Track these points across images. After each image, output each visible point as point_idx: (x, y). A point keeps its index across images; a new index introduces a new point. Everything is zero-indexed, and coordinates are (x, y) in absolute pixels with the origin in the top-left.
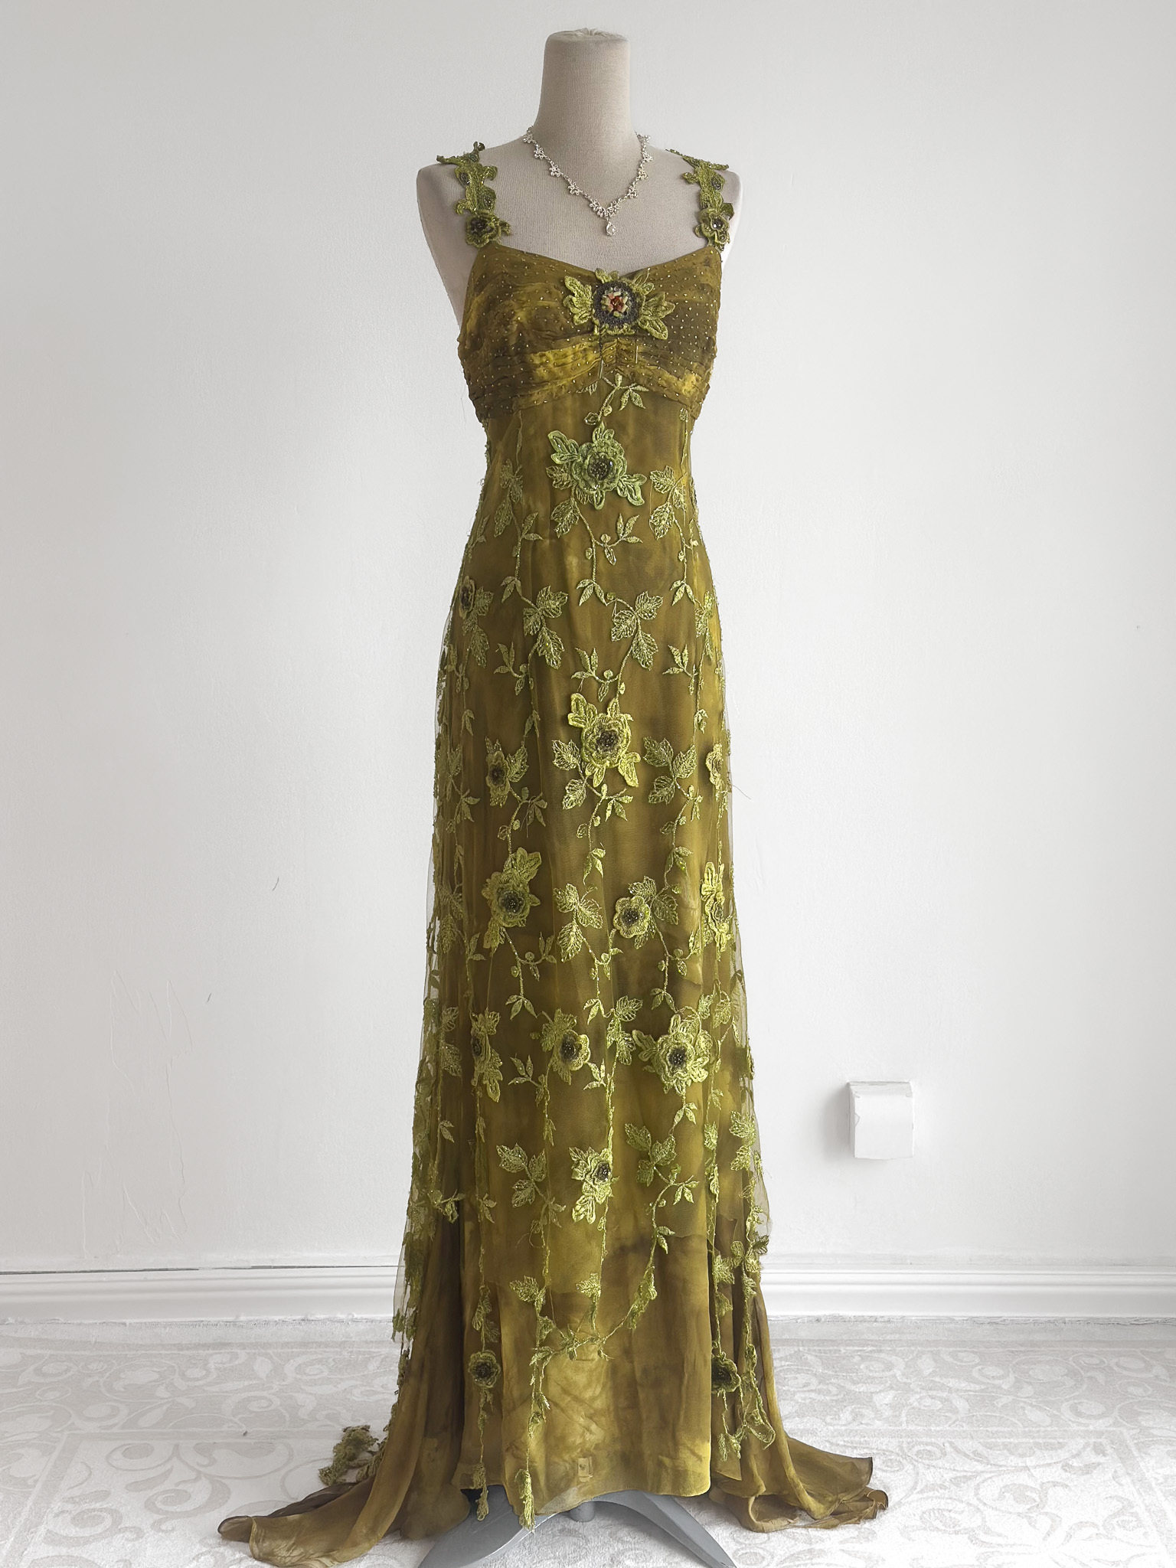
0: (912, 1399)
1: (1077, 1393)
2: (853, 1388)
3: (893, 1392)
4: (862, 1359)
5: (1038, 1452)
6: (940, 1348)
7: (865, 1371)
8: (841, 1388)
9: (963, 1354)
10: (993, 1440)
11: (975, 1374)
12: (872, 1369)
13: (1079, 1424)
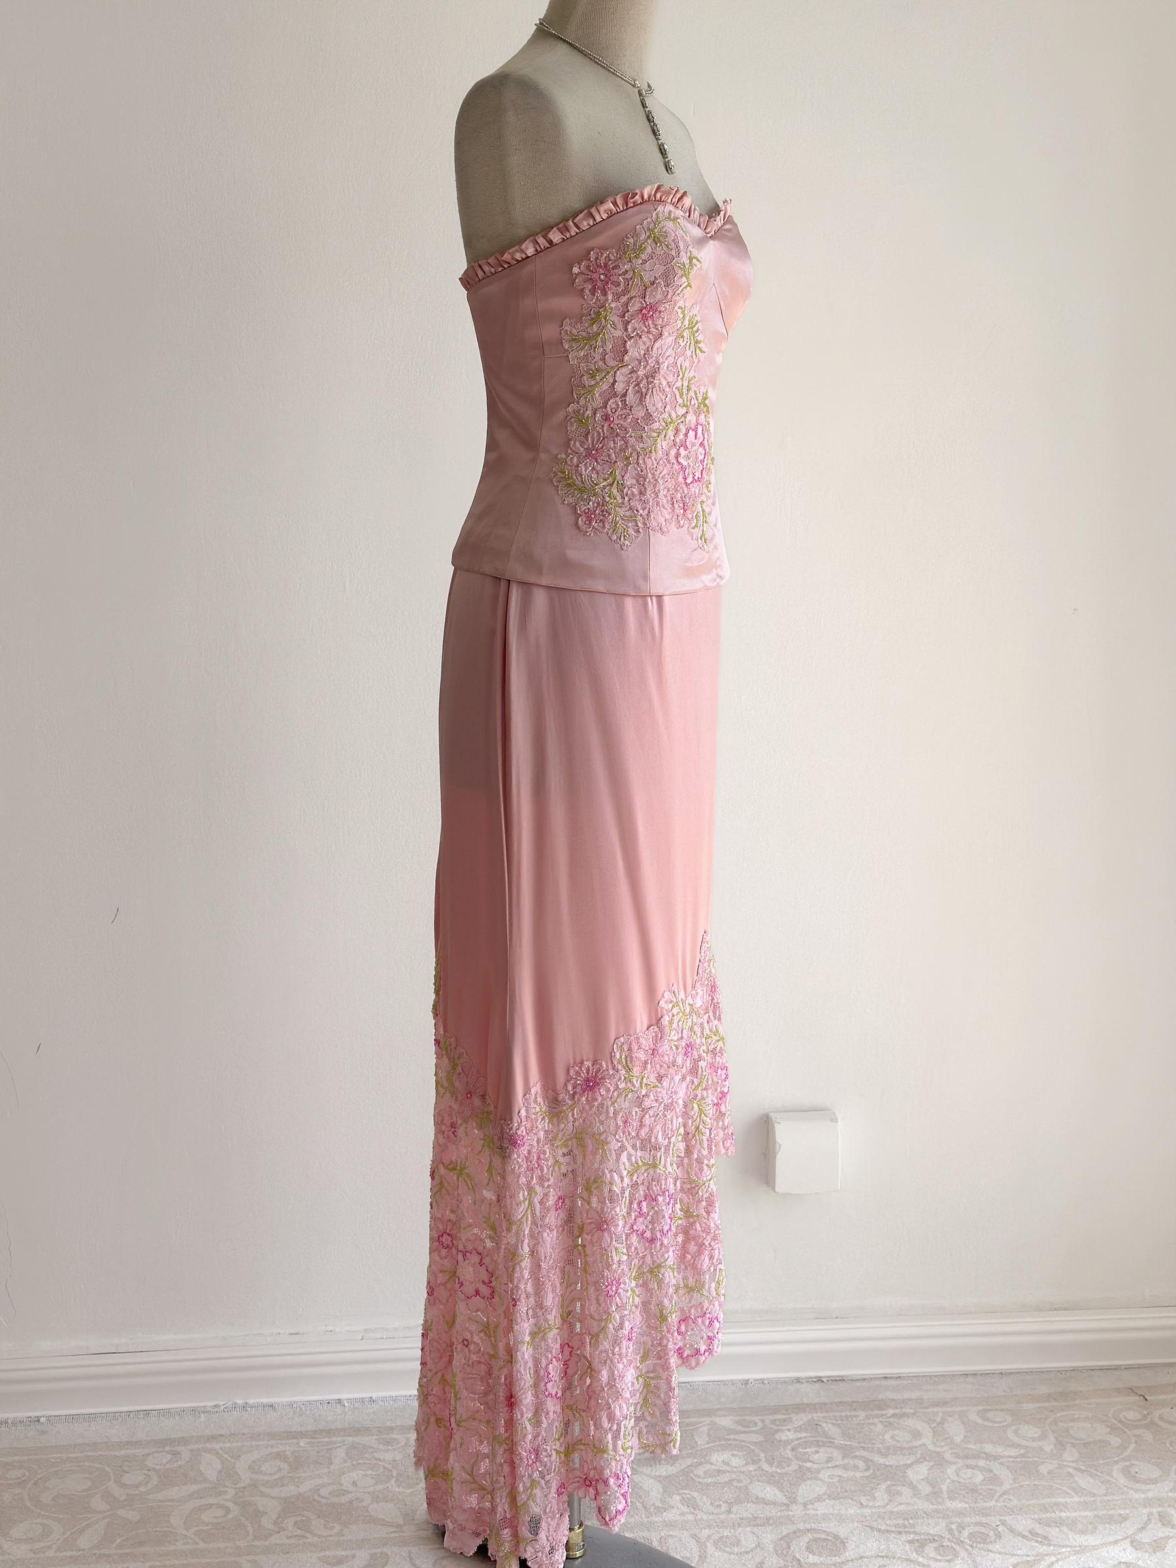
0: (949, 1471)
1: (1126, 1454)
2: (882, 1461)
3: (925, 1463)
4: (885, 1426)
5: (1100, 1527)
6: (965, 1408)
7: (891, 1441)
8: (866, 1460)
9: (990, 1415)
10: (1048, 1515)
11: (1010, 1434)
12: (897, 1438)
13: (1136, 1491)
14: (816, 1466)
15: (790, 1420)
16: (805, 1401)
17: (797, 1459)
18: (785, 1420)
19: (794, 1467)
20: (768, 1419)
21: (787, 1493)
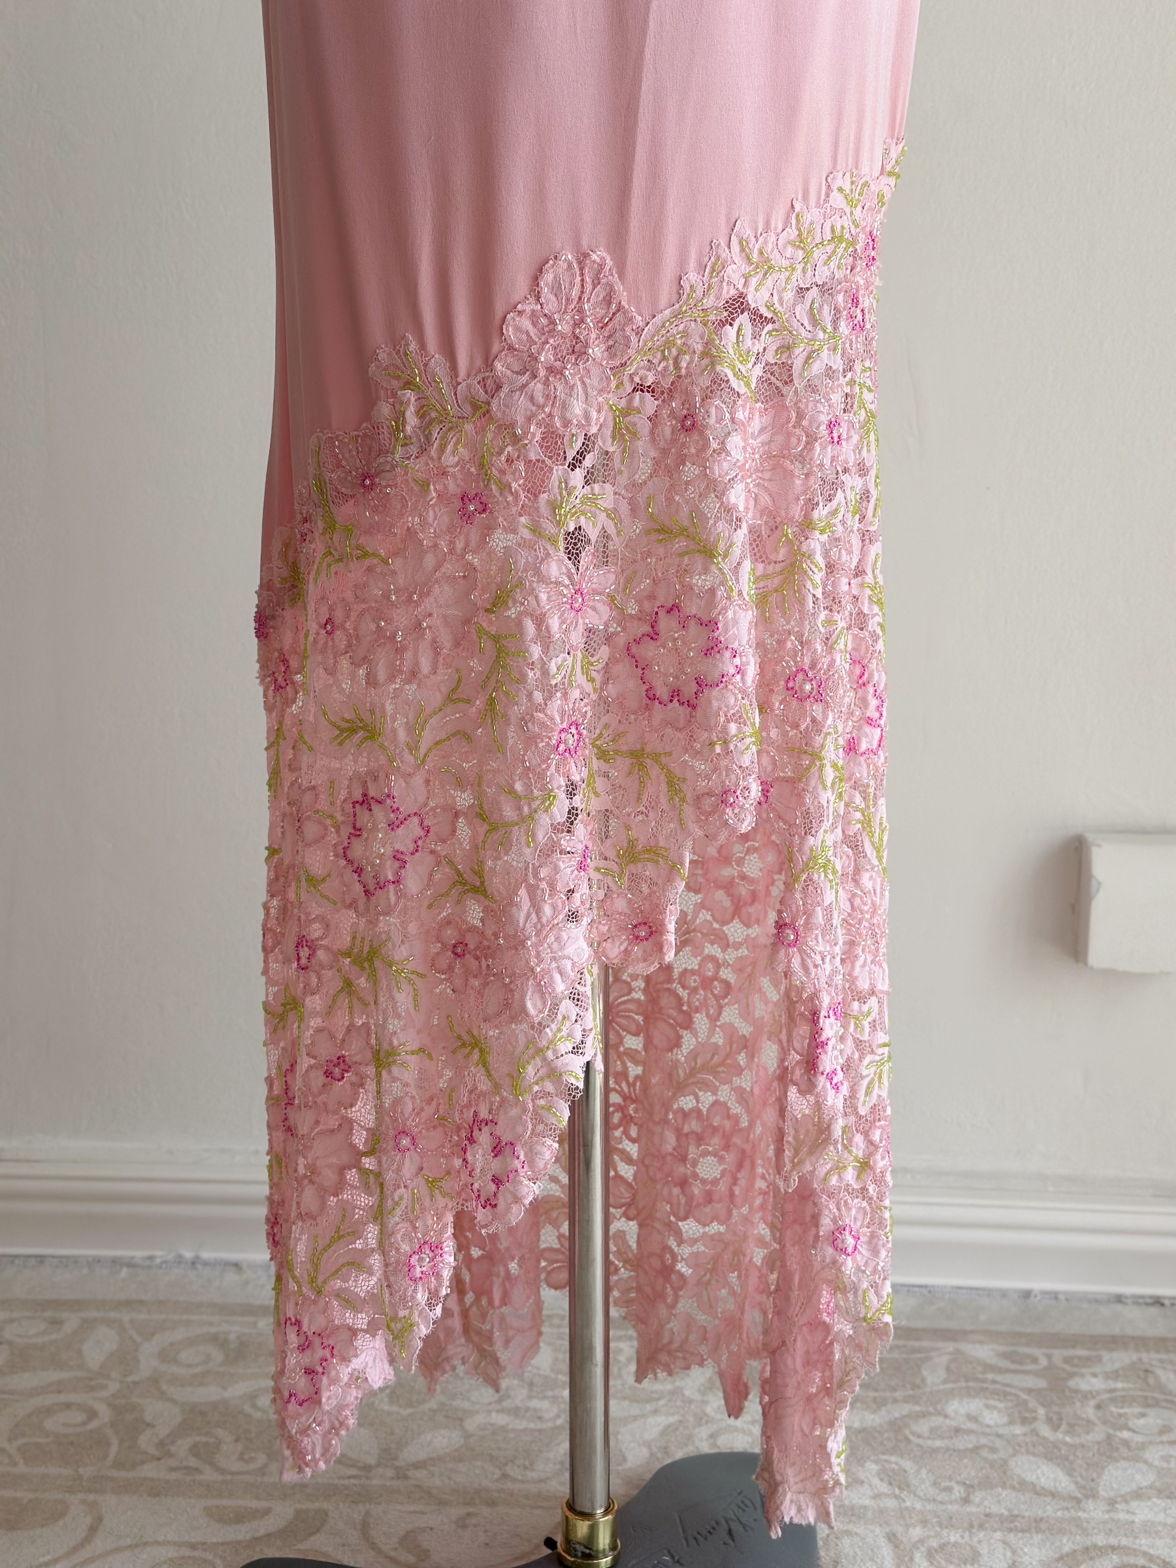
14: (1139, 1438)
15: (1099, 1359)
16: (1129, 1331)
17: (1105, 1423)
18: (1088, 1359)
19: (1098, 1434)
20: (1058, 1354)
21: (1079, 1479)
